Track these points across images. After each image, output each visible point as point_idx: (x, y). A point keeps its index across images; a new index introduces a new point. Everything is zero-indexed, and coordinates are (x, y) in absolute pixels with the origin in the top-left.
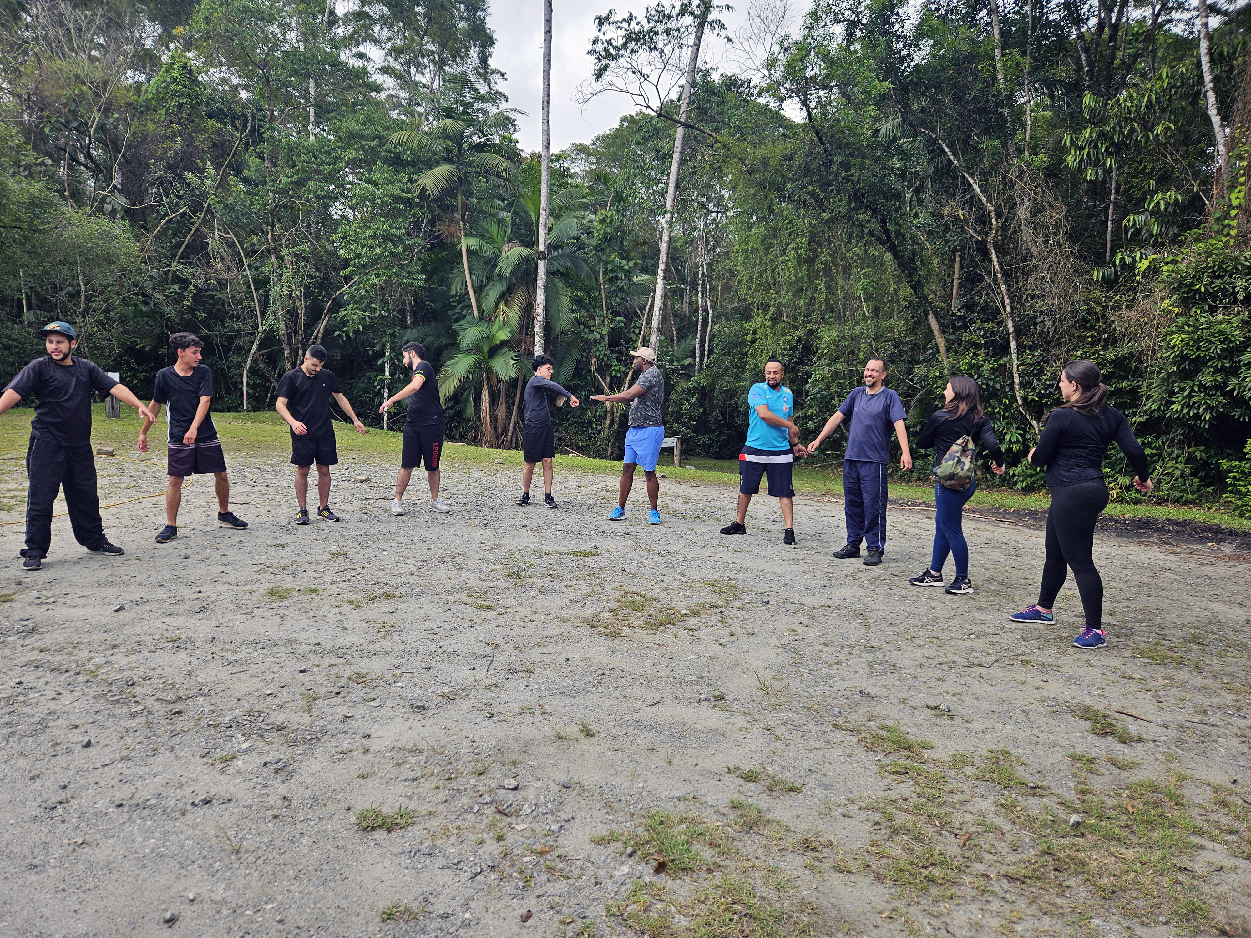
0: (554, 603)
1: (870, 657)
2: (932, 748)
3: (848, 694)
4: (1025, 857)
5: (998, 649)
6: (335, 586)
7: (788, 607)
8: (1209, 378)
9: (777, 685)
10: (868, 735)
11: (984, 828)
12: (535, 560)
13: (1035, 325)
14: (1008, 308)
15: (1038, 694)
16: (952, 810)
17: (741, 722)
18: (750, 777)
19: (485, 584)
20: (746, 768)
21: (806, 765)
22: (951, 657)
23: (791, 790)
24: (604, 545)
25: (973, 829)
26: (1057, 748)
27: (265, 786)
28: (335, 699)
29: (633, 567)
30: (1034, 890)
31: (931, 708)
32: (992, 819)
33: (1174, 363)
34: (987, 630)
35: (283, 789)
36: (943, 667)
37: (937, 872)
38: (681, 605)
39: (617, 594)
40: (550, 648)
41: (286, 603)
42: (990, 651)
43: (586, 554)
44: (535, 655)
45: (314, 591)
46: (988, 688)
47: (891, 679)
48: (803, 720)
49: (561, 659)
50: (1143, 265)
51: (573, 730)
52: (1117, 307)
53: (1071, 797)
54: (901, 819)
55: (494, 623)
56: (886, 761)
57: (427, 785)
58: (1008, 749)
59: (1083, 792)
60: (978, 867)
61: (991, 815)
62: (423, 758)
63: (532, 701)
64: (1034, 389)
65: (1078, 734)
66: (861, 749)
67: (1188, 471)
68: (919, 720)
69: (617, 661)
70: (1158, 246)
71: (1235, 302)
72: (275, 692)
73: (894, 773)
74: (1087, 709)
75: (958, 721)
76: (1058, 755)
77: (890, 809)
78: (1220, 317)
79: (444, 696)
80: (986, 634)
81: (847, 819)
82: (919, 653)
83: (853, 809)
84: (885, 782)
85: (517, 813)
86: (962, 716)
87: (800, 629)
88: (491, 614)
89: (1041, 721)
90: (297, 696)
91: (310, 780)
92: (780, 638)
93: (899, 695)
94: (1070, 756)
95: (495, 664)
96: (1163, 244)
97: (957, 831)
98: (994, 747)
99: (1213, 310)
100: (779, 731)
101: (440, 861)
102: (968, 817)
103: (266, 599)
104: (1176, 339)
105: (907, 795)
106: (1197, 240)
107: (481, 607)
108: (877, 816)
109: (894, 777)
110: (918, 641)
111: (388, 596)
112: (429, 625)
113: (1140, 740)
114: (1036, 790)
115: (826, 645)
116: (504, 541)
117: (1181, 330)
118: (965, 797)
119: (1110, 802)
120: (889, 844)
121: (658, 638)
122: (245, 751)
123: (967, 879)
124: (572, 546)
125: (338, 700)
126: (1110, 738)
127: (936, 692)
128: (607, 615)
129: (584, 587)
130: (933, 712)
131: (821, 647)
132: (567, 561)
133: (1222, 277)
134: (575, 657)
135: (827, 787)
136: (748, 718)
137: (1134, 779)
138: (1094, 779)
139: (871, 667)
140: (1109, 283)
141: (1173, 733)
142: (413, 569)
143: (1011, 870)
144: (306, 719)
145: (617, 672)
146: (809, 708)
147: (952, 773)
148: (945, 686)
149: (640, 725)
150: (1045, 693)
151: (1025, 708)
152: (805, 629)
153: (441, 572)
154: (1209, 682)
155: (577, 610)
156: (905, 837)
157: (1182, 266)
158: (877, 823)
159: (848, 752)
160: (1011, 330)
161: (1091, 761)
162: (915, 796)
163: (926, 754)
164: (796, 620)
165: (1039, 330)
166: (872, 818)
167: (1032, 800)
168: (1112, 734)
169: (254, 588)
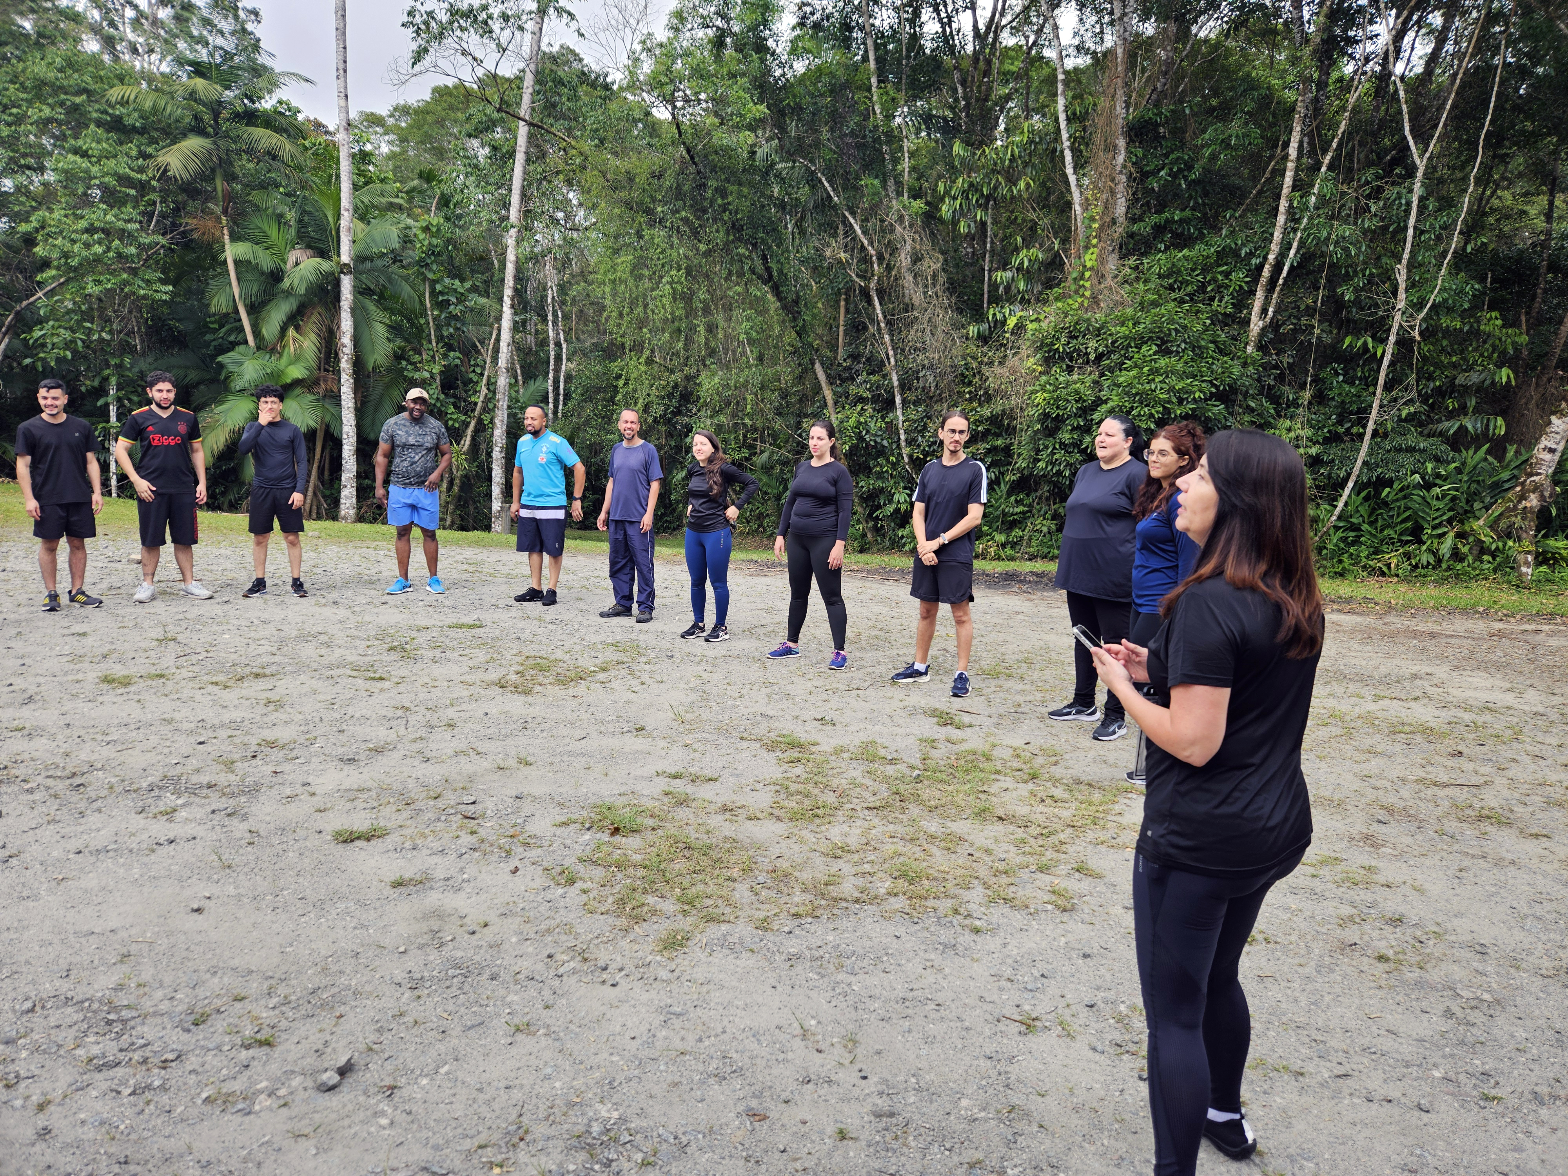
0: (453, 670)
1: (768, 690)
2: (819, 744)
3: (751, 716)
4: (882, 797)
5: (873, 679)
6: (183, 670)
7: (692, 659)
8: (1067, 436)
9: (690, 716)
10: (769, 742)
11: (854, 786)
12: (414, 634)
13: (918, 379)
14: (892, 360)
15: (901, 705)
16: (832, 778)
17: (663, 743)
18: (676, 777)
19: (367, 659)
20: (673, 770)
21: (720, 764)
22: (835, 685)
23: (710, 780)
24: (488, 617)
25: (847, 787)
26: (911, 736)
27: (223, 826)
28: (254, 762)
29: (527, 635)
30: (885, 812)
31: (818, 720)
32: (860, 780)
33: (1039, 421)
34: (866, 664)
35: (245, 826)
36: (828, 692)
37: (820, 812)
38: (586, 663)
39: (519, 659)
40: (464, 707)
41: (132, 689)
42: (867, 679)
43: (471, 627)
44: (451, 713)
45: (162, 676)
46: (863, 703)
47: (785, 704)
48: (715, 737)
49: (480, 713)
50: (1012, 322)
51: (512, 762)
52: (991, 363)
53: (918, 763)
54: (795, 787)
55: (395, 691)
56: (782, 756)
57: (388, 811)
58: (875, 740)
59: (926, 759)
60: (849, 806)
61: (859, 778)
62: (373, 794)
63: (463, 746)
64: (919, 446)
65: (928, 726)
66: (763, 751)
67: (1053, 527)
68: (808, 728)
69: (536, 711)
70: (1025, 302)
71: (1088, 362)
72: (182, 761)
73: (789, 762)
74: (935, 710)
75: (838, 726)
76: (911, 740)
77: (787, 783)
78: (1075, 377)
79: (370, 750)
80: (864, 667)
81: (755, 792)
82: (809, 684)
83: (759, 786)
84: (783, 768)
85: (483, 816)
86: (842, 723)
87: (705, 675)
88: (386, 684)
89: (901, 721)
90: (210, 763)
91: (268, 819)
92: (687, 683)
93: (793, 714)
94: (919, 740)
95: (411, 723)
96: (1029, 301)
97: (835, 789)
98: (865, 740)
99: (1070, 370)
100: (695, 746)
101: (425, 852)
102: (843, 781)
103: (105, 686)
104: (1039, 398)
105: (799, 774)
106: (1057, 299)
107: (373, 679)
108: (777, 788)
109: (791, 764)
110: (808, 676)
111: (257, 676)
112: (321, 697)
113: (970, 725)
114: (892, 762)
115: (729, 685)
116: (367, 618)
117: (1043, 389)
118: (843, 770)
119: (943, 762)
120: (786, 801)
121: (571, 692)
122: (184, 805)
123: (840, 813)
124: (451, 619)
125: (258, 761)
126: (949, 727)
127: (822, 709)
128: (513, 677)
129: (481, 656)
130: (820, 722)
131: (725, 687)
132: (452, 633)
133: (1076, 338)
134: (494, 711)
135: (737, 776)
136: (668, 740)
137: (962, 749)
138: (934, 751)
139: (769, 696)
140: (983, 339)
141: (995, 720)
142: (274, 650)
143: (871, 805)
144: (232, 777)
145: (539, 720)
146: (719, 729)
147: (833, 757)
148: (829, 705)
149: (570, 753)
150: (906, 703)
151: (890, 714)
152: (710, 675)
153: (308, 651)
154: (1028, 687)
155: (479, 676)
156: (798, 796)
157: (1044, 325)
158: (777, 792)
159: (753, 753)
160: (896, 383)
161: (933, 741)
162: (805, 774)
163: (813, 749)
164: (701, 669)
165: (921, 384)
166: (773, 789)
167: (889, 767)
168: (952, 724)
169: (80, 676)
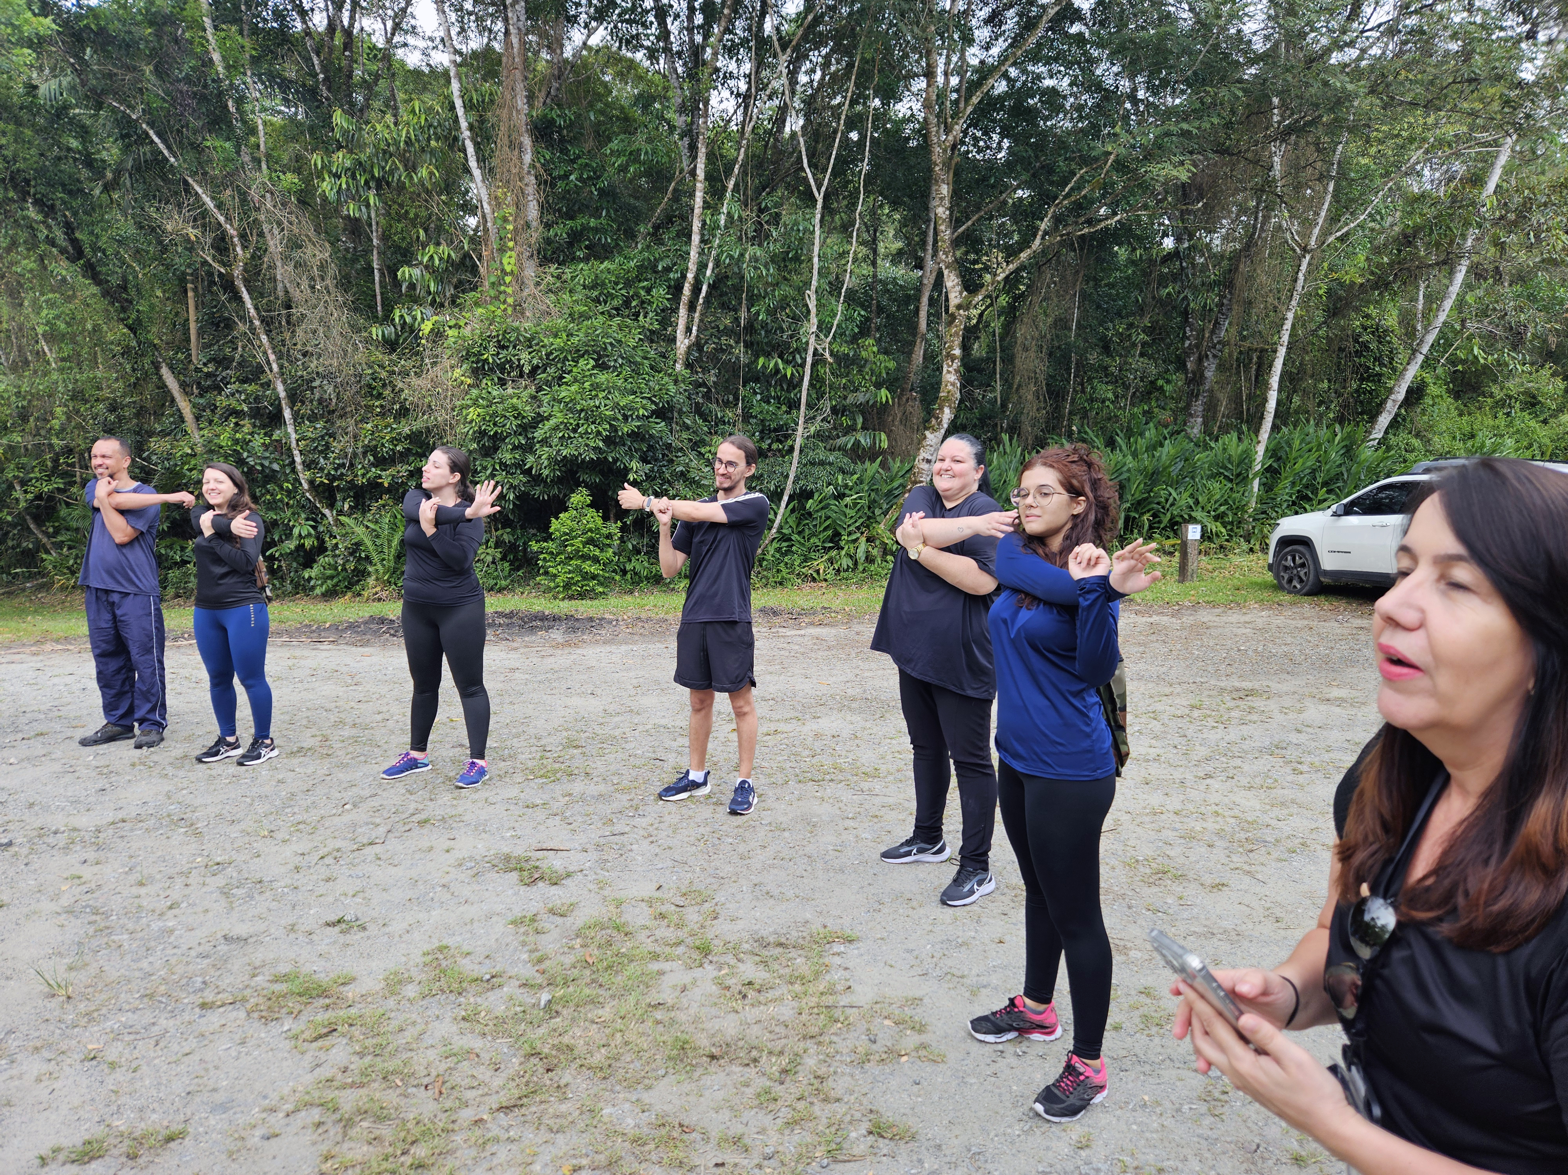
1: (220, 881)
2: (354, 979)
3: (206, 948)
4: (511, 1072)
5: (386, 815)
7: (51, 840)
8: (508, 456)
9: (81, 978)
10: (261, 1000)
11: (455, 1060)
13: (312, 389)
14: (275, 367)
15: (451, 858)
16: (410, 1054)
17: (34, 1066)
20: (74, 1141)
21: (179, 1088)
22: (332, 844)
23: (170, 1139)
25: (443, 1066)
26: (494, 919)
30: (534, 1109)
31: (333, 924)
32: (458, 1042)
33: (473, 440)
34: (362, 793)
36: (327, 861)
37: (420, 1151)
42: (378, 821)
46: (393, 871)
47: (261, 904)
48: (148, 1018)
50: (427, 327)
52: (405, 374)
53: (529, 972)
54: (349, 1100)
56: (297, 1027)
58: (444, 943)
59: (540, 961)
60: (467, 1115)
61: (456, 1038)
64: (322, 469)
65: (510, 892)
66: (256, 1024)
68: (322, 948)
71: (521, 376)
73: (316, 1039)
74: (507, 858)
75: (372, 929)
76: (500, 927)
77: (330, 1095)
78: (510, 391)
80: (363, 799)
81: (273, 1141)
82: (288, 851)
83: (277, 1121)
84: (308, 1057)
86: (374, 920)
87: (87, 872)
89: (466, 893)
92: (56, 897)
93: (283, 922)
94: (512, 923)
96: (442, 305)
97: (426, 1081)
98: (427, 947)
99: (502, 383)
100: (112, 1054)
102: (432, 1054)
104: (473, 413)
105: (345, 1063)
108: (316, 1114)
109: (320, 1043)
110: (279, 836)
113: (568, 875)
114: (492, 982)
115: (141, 884)
117: (475, 403)
118: (419, 1028)
119: (569, 960)
120: (346, 1146)
123: (458, 1138)
126: (541, 884)
127: (331, 899)
130: (337, 929)
131: (135, 890)
133: (507, 348)
135: (223, 1107)
136: (46, 1054)
137: (579, 923)
138: (543, 941)
139: (226, 894)
140: (391, 345)
141: (593, 855)
143: (503, 1098)
146: (151, 996)
147: (391, 1003)
148: (340, 887)
150: (457, 854)
151: (443, 881)
152: (96, 869)
154: (602, 788)
156: (365, 1124)
157: (467, 332)
158: (319, 1124)
159: (237, 1038)
160: (282, 394)
161: (533, 920)
162: (355, 1058)
163: (350, 992)
164: (73, 859)
165: (317, 396)
166: (309, 1121)
167: (492, 996)
168: (542, 878)
